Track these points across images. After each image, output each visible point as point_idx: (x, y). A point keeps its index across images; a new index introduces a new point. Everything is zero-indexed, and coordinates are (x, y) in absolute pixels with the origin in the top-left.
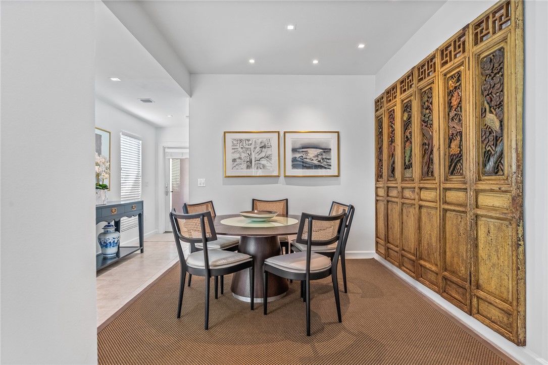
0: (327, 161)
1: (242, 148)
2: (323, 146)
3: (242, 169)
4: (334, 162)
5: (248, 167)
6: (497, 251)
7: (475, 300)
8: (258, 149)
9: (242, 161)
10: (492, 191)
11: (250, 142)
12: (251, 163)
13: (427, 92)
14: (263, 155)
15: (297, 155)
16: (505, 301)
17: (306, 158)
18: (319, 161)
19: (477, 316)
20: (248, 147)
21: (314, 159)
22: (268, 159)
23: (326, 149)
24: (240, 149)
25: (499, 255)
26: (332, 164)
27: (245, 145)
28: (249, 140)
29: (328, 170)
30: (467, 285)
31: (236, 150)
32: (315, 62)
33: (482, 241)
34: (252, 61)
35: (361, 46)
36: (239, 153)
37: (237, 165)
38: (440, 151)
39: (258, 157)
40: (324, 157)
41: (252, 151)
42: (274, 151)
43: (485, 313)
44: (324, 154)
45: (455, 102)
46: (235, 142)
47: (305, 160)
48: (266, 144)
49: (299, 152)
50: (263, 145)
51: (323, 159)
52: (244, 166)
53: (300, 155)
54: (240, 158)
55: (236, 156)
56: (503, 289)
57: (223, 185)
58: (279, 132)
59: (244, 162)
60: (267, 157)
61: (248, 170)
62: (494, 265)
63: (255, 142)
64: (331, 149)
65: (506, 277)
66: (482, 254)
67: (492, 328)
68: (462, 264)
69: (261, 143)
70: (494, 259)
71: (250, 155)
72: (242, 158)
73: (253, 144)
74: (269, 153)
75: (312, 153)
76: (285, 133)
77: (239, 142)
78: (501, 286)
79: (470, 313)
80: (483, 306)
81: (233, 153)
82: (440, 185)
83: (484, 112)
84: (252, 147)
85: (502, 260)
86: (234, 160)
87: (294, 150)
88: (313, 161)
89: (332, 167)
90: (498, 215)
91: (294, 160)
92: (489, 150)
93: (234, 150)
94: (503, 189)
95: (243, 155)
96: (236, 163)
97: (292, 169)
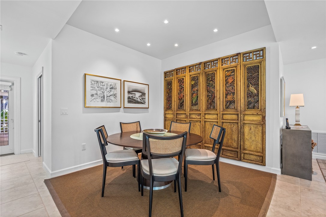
0: (144, 100)
1: (98, 87)
2: (142, 92)
3: (98, 102)
4: (146, 100)
5: (102, 101)
6: (255, 135)
7: (242, 155)
8: (109, 89)
9: (98, 96)
10: (253, 114)
11: (104, 84)
12: (104, 98)
13: (210, 74)
14: (112, 93)
15: (131, 95)
16: (259, 152)
17: (135, 98)
18: (141, 100)
19: (244, 160)
20: (102, 87)
21: (138, 98)
22: (114, 96)
23: (143, 93)
24: (96, 88)
25: (256, 137)
26: (146, 102)
27: (100, 85)
28: (103, 82)
29: (144, 105)
30: (238, 150)
31: (94, 88)
32: (149, 45)
33: (247, 133)
34: (117, 30)
35: (176, 45)
36: (96, 90)
37: (94, 99)
38: (220, 99)
39: (109, 95)
40: (143, 98)
41: (105, 91)
42: (118, 92)
43: (247, 159)
44: (143, 96)
45: (230, 81)
46: (93, 82)
47: (134, 98)
48: (114, 86)
49: (131, 93)
50: (112, 87)
51: (142, 98)
52: (99, 100)
53: (132, 96)
54: (96, 94)
55: (94, 92)
56: (258, 148)
57: (83, 113)
58: (121, 80)
59: (99, 97)
60: (114, 95)
61: (102, 103)
62: (253, 141)
63: (107, 84)
64: (145, 94)
65: (259, 144)
66: (247, 138)
67: (252, 163)
68: (235, 142)
69: (110, 85)
70: (253, 138)
71: (103, 93)
72: (98, 94)
73: (106, 85)
74: (115, 92)
75: (138, 95)
76: (124, 81)
77: (96, 83)
78: (257, 147)
79: (240, 160)
80: (246, 156)
81: (92, 90)
82: (220, 112)
83: (248, 86)
84: (105, 87)
85: (257, 138)
86: (92, 95)
87: (129, 92)
88: (138, 100)
89: (146, 103)
90: (256, 123)
91: (129, 98)
92: (250, 100)
93: (92, 88)
94: (259, 114)
95: (99, 92)
96: (94, 97)
97: (128, 103)
